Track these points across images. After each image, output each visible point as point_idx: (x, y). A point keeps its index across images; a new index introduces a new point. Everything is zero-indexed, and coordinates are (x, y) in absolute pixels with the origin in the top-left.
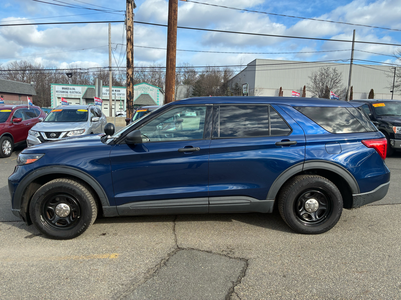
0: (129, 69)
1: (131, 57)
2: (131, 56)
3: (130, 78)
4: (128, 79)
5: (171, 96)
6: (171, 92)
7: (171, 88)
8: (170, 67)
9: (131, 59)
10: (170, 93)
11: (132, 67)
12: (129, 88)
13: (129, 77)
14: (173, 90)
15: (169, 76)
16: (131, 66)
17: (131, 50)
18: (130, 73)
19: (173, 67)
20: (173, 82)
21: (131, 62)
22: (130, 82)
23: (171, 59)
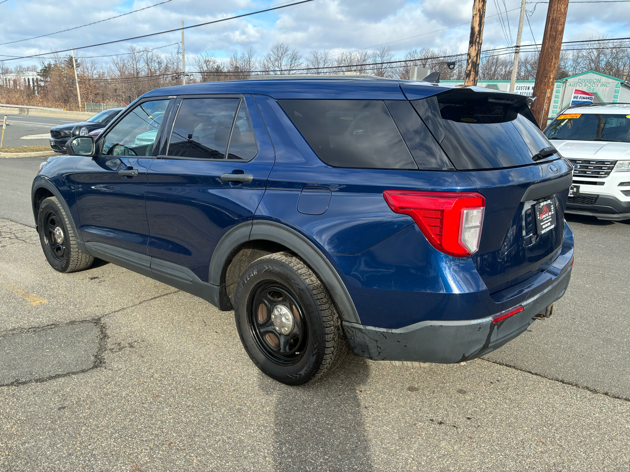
0: (472, 46)
1: (479, 24)
2: (478, 22)
3: (473, 62)
4: (468, 65)
5: (542, 93)
6: (545, 85)
7: (546, 77)
8: (550, 34)
9: (477, 29)
10: (542, 86)
11: (479, 43)
12: (467, 80)
13: (470, 61)
14: (548, 81)
15: (545, 54)
16: (476, 41)
17: (479, 10)
18: (473, 54)
19: (556, 34)
20: (550, 66)
21: (477, 33)
22: (470, 71)
23: (553, 19)
